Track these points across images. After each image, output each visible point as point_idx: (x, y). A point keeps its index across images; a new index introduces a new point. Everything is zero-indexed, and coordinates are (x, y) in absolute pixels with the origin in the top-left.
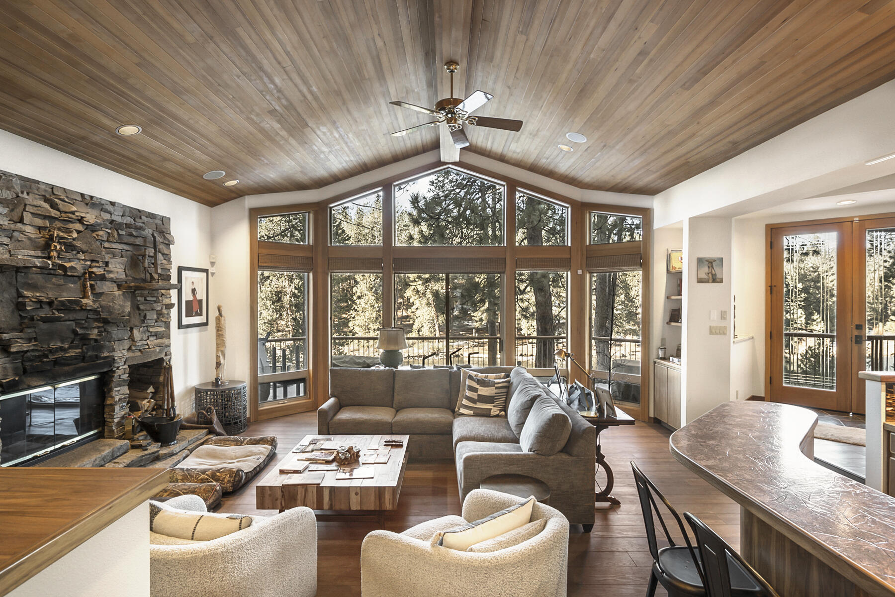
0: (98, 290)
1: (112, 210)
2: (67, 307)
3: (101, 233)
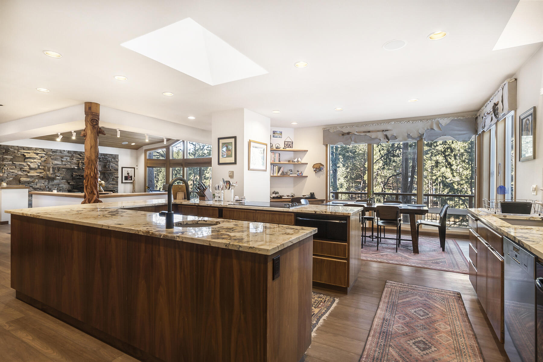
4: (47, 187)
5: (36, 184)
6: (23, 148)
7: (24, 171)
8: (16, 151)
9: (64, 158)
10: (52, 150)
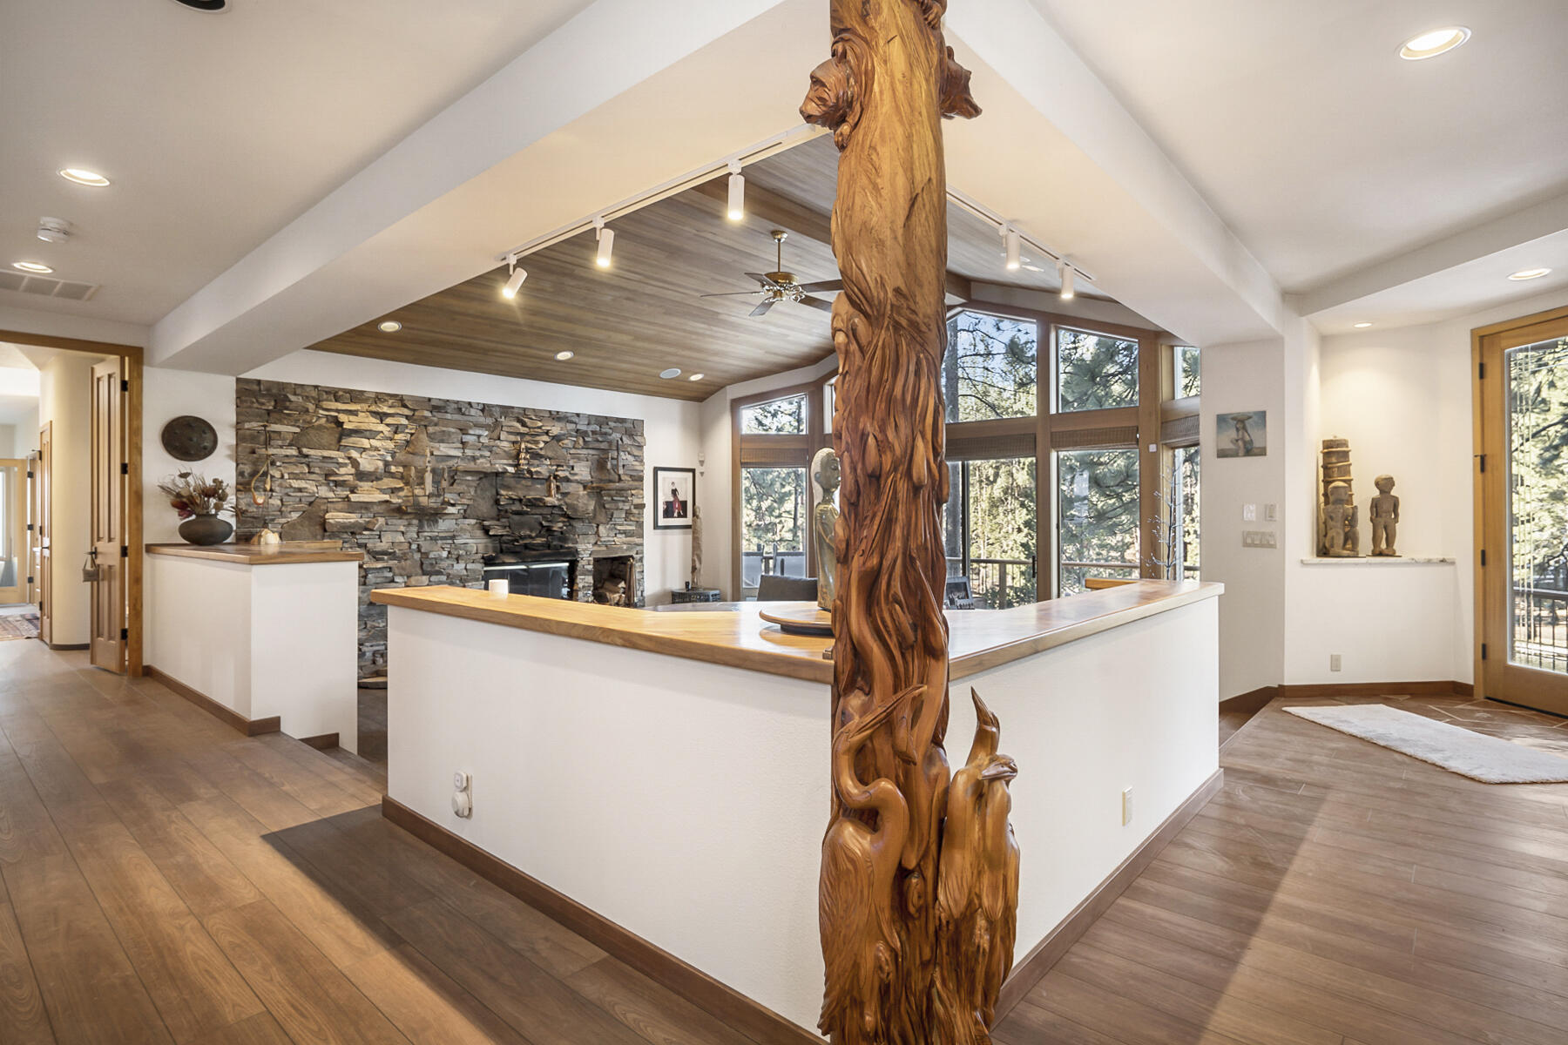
0: (563, 490)
1: (577, 421)
2: (533, 503)
3: (566, 441)
4: (414, 547)
5: (380, 538)
6: (335, 394)
7: (337, 484)
8: (311, 407)
9: (471, 432)
10: (430, 400)
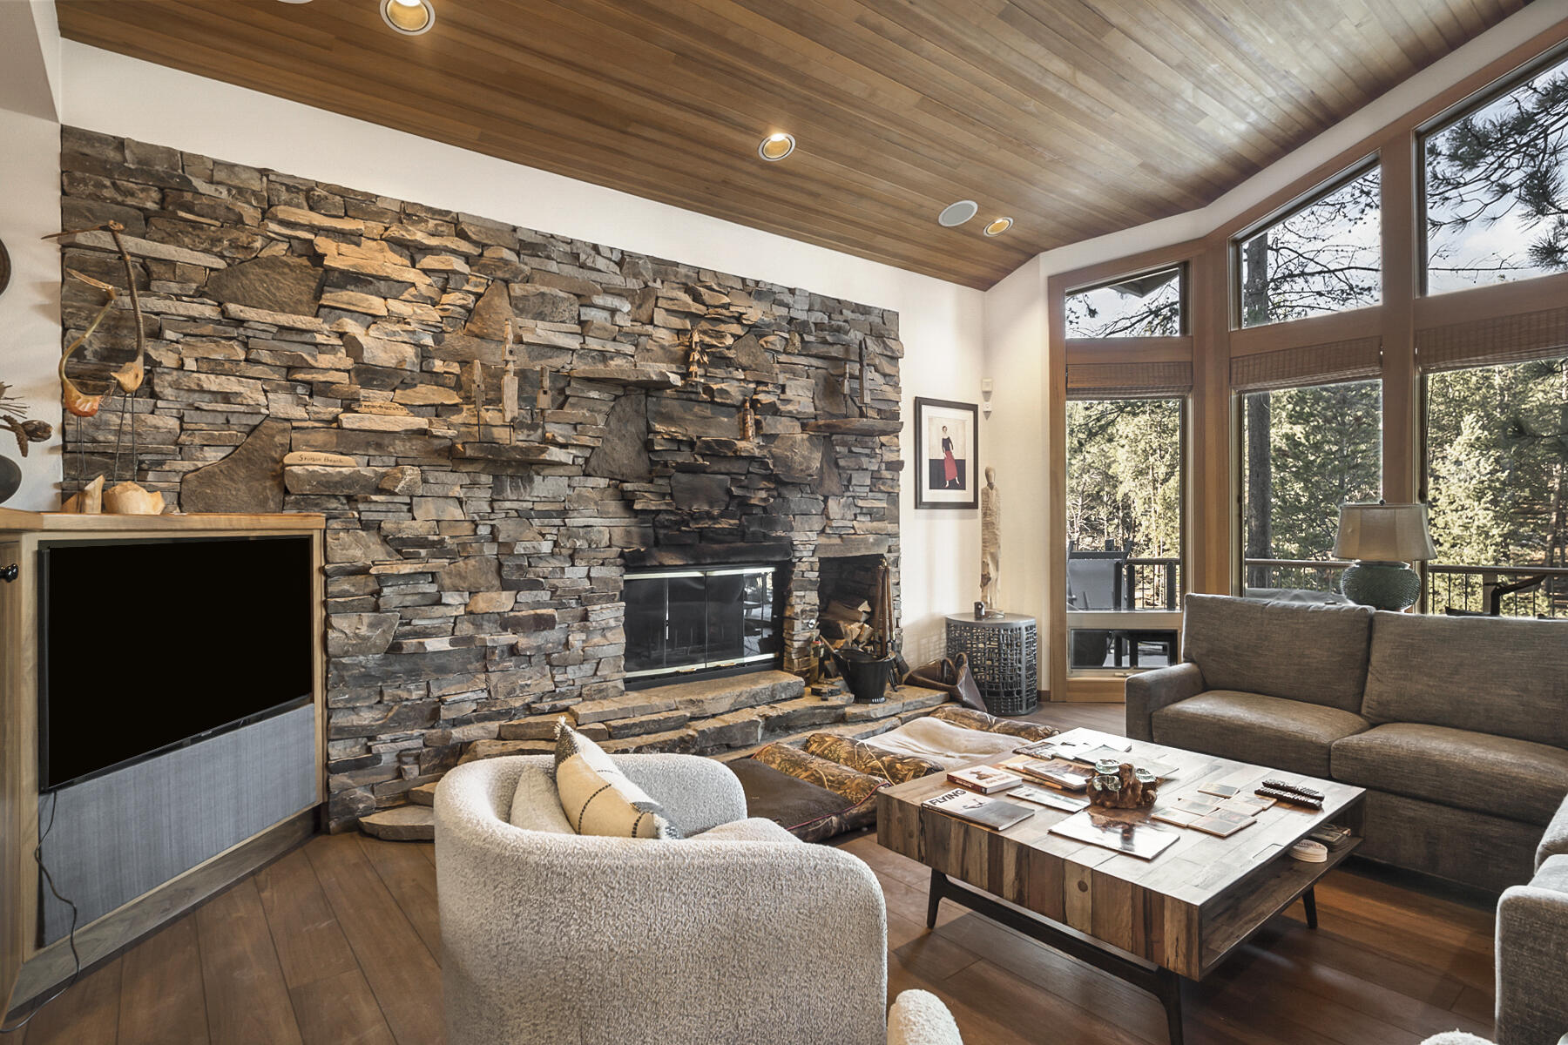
0: (767, 430)
1: (791, 302)
2: (718, 451)
3: (771, 338)
4: (484, 530)
5: (410, 510)
6: (310, 194)
7: (314, 389)
8: (250, 213)
9: (598, 300)
10: (515, 229)
